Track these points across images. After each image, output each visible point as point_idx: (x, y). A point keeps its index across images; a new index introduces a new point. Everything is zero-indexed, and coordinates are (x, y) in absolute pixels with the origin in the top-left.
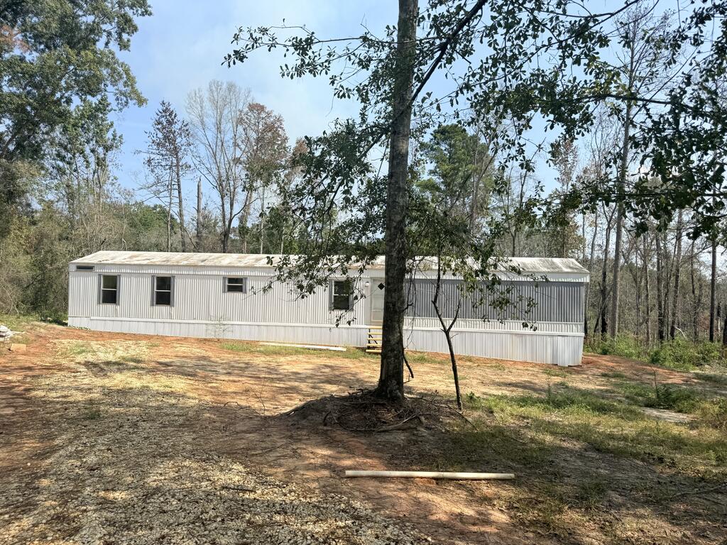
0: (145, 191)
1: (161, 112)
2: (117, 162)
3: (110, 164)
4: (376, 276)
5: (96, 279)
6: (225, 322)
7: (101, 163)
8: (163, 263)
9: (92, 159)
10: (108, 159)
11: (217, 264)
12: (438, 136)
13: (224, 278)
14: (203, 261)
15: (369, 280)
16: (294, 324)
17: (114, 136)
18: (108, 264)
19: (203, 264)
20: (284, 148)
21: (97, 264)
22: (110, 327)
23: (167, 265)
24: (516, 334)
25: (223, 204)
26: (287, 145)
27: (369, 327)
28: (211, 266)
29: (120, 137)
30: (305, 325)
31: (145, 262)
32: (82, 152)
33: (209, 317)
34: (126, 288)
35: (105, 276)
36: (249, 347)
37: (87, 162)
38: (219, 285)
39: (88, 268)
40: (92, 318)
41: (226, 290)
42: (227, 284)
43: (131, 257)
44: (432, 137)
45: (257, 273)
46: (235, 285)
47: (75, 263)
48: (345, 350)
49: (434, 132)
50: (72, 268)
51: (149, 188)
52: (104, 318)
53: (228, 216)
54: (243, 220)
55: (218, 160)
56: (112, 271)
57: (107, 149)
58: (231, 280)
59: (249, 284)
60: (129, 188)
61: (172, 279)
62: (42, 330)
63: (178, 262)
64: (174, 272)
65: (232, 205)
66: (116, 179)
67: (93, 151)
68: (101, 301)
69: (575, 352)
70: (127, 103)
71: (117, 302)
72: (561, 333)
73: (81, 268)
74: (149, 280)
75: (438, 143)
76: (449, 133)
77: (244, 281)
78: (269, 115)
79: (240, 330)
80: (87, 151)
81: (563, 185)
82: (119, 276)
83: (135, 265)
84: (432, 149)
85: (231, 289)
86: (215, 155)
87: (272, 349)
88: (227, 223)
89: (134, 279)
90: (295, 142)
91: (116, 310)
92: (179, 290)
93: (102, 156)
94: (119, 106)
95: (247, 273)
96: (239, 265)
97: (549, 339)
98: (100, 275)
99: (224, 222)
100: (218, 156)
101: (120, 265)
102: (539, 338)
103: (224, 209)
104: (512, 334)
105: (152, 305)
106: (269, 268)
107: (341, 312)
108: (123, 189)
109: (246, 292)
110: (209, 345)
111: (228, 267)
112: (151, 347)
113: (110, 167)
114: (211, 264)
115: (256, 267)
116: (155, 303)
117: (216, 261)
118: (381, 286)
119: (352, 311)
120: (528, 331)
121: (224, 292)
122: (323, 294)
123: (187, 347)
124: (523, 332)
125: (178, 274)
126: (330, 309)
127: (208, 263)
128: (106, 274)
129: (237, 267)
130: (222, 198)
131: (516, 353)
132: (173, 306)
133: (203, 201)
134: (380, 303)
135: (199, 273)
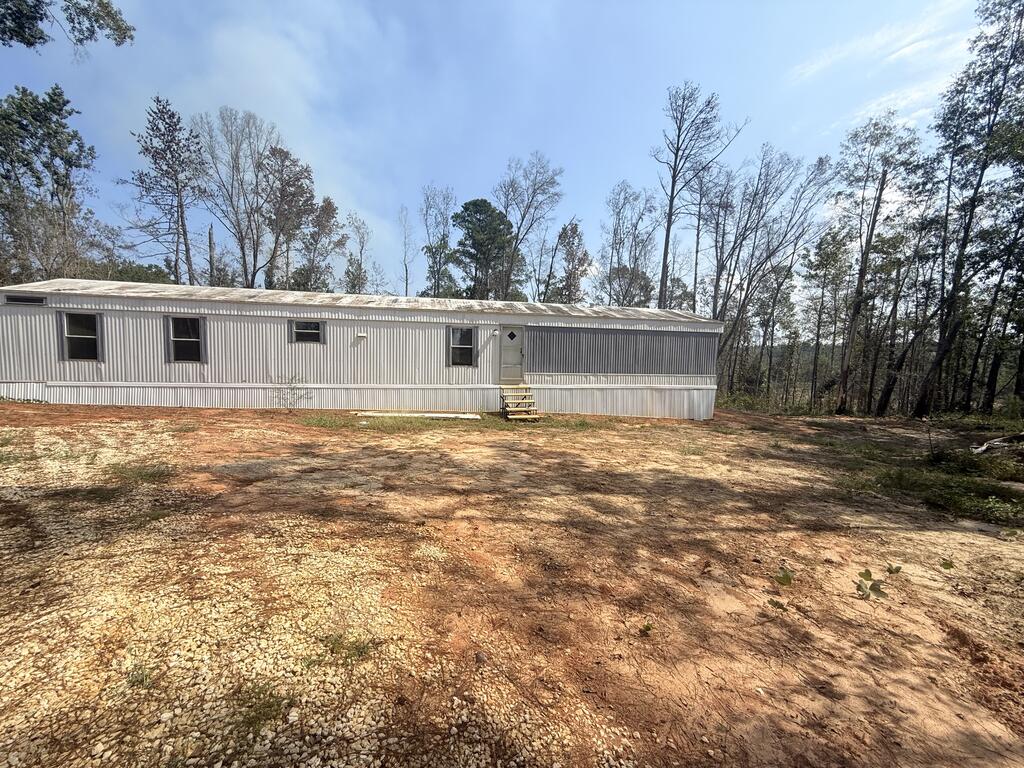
0: (136, 232)
1: (155, 113)
3: (78, 187)
4: (506, 323)
5: (52, 319)
6: (300, 385)
7: (63, 184)
8: (183, 297)
9: (46, 175)
10: (73, 179)
11: (277, 301)
12: (471, 208)
13: (290, 322)
14: (252, 297)
15: (498, 328)
16: (399, 386)
17: (81, 146)
18: (76, 295)
19: (251, 300)
20: (312, 204)
21: (51, 294)
22: (87, 397)
23: (192, 300)
24: (656, 389)
25: (244, 254)
26: (314, 202)
27: (498, 386)
28: (268, 304)
29: (89, 149)
30: (413, 386)
31: (150, 295)
32: (28, 165)
33: (268, 378)
34: (112, 332)
35: (70, 316)
36: (343, 422)
37: (38, 178)
38: (283, 330)
39: (36, 300)
40: (49, 383)
41: (294, 338)
42: (295, 330)
43: (122, 288)
44: (463, 209)
45: (341, 316)
47: (2, 291)
48: (478, 417)
49: (465, 204)
52: (78, 383)
53: (251, 269)
54: (269, 274)
55: (235, 203)
56: (87, 307)
57: (69, 162)
58: (301, 325)
59: (331, 332)
60: (113, 225)
61: (201, 322)
64: (204, 311)
65: (255, 257)
66: (91, 212)
67: (46, 165)
68: (66, 356)
69: (708, 406)
71: (100, 358)
72: (696, 387)
73: (19, 299)
74: (160, 323)
75: (469, 215)
76: (479, 206)
77: (321, 327)
78: (295, 163)
79: (324, 397)
80: (38, 166)
82: (101, 315)
83: (128, 297)
84: (464, 221)
85: (302, 338)
86: (231, 198)
88: (250, 277)
89: (129, 321)
90: (322, 200)
91: (99, 370)
92: (214, 336)
93: (62, 172)
95: (326, 315)
96: (311, 303)
97: (686, 393)
98: (59, 313)
99: (246, 276)
100: (235, 199)
101: (100, 297)
102: (677, 392)
103: (245, 261)
104: (652, 389)
105: (168, 361)
106: (360, 308)
107: (462, 369)
108: (103, 225)
109: (325, 343)
110: (282, 421)
111: (296, 305)
112: (181, 432)
113: (78, 193)
114: (266, 300)
115: (340, 307)
116: (172, 358)
117: (271, 297)
118: (512, 336)
119: (477, 366)
120: (667, 386)
121: (290, 341)
122: (437, 345)
123: (251, 428)
124: (662, 386)
125: (212, 314)
126: (448, 365)
127: (261, 300)
128: (73, 311)
129: (310, 306)
130: (242, 249)
131: (657, 411)
132: (207, 363)
133: (218, 251)
134: (512, 357)
135: (248, 314)
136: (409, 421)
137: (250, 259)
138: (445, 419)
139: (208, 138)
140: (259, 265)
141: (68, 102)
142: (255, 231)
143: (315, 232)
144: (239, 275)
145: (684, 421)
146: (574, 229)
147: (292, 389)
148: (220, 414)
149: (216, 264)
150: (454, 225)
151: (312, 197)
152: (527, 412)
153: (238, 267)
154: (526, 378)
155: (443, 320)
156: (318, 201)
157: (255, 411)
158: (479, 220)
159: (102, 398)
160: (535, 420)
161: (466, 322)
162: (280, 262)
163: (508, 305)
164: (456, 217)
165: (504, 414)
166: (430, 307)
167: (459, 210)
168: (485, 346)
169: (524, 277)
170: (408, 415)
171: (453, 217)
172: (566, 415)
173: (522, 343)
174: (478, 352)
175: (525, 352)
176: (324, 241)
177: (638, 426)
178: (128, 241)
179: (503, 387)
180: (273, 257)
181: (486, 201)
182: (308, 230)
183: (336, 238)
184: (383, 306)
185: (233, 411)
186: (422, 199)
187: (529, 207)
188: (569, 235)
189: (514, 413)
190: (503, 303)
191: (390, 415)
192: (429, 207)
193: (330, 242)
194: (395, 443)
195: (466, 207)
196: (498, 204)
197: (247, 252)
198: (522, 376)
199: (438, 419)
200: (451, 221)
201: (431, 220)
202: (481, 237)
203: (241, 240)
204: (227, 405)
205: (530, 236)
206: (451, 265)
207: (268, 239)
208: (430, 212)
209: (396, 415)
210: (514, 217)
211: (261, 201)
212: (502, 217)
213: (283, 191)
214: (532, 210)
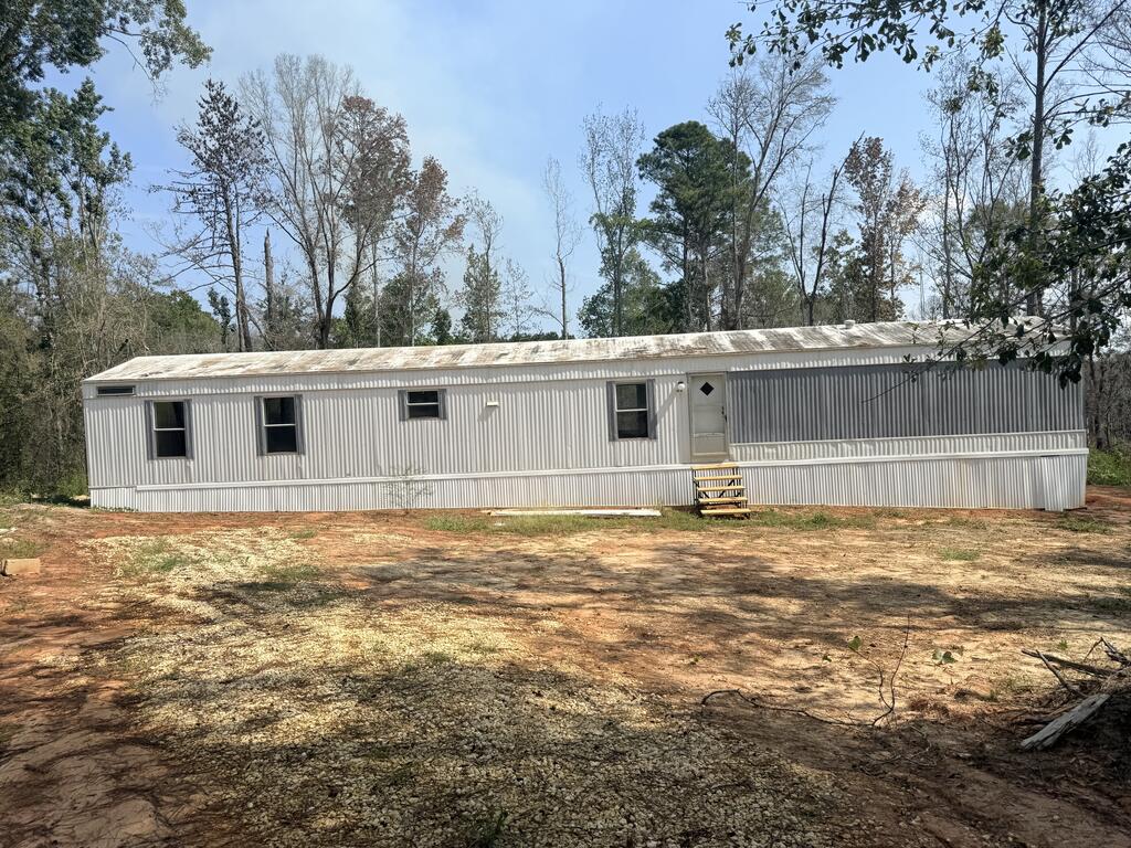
0: (174, 258)
1: (207, 102)
2: (122, 205)
3: (110, 209)
4: (697, 370)
5: (140, 411)
6: (417, 477)
7: (93, 208)
8: (274, 372)
9: (75, 202)
10: (106, 201)
11: (384, 367)
12: (670, 141)
13: (401, 393)
14: (352, 363)
15: (684, 379)
16: (545, 472)
17: (115, 155)
18: (163, 380)
19: (353, 368)
20: (406, 175)
21: (140, 381)
22: (178, 504)
23: (281, 375)
24: (967, 460)
25: (315, 273)
26: (410, 170)
27: (688, 466)
28: (373, 372)
29: (125, 158)
30: (565, 471)
31: (238, 372)
32: (55, 189)
33: (376, 469)
34: (201, 421)
35: (158, 405)
36: (474, 523)
37: (67, 206)
38: (392, 405)
39: (123, 390)
40: (139, 487)
41: (407, 415)
42: (407, 403)
43: (204, 364)
44: (656, 145)
45: (465, 380)
46: (424, 404)
47: (93, 383)
48: (658, 513)
49: (659, 136)
50: (89, 393)
51: (180, 251)
52: (167, 486)
53: (325, 295)
54: (352, 300)
55: (299, 196)
56: (175, 393)
57: (104, 179)
58: (414, 396)
59: (452, 403)
60: (147, 253)
61: (296, 401)
62: (49, 521)
63: (302, 367)
64: (299, 387)
65: (331, 275)
67: (75, 187)
68: (155, 454)
69: (1073, 486)
70: (167, 59)
71: (189, 454)
72: (1046, 452)
73: (107, 390)
74: (251, 407)
75: (667, 155)
76: (685, 136)
77: (440, 397)
78: (380, 115)
79: (449, 492)
80: (65, 187)
81: (869, 217)
82: (189, 401)
83: (217, 377)
84: (659, 166)
85: (416, 413)
86: (294, 189)
87: (532, 522)
88: (324, 307)
89: (218, 406)
90: (422, 165)
91: (188, 468)
92: (312, 420)
93: (94, 193)
94: (152, 66)
95: (445, 380)
96: (425, 365)
97: (1025, 464)
98: (147, 403)
99: (319, 305)
100: (299, 189)
101: (187, 379)
102: (1007, 463)
103: (316, 283)
104: (958, 460)
105: (260, 453)
106: (489, 367)
107: (634, 443)
108: (134, 256)
109: (445, 418)
110: (400, 524)
111: (408, 370)
112: (302, 538)
113: (111, 215)
114: (371, 367)
115: (464, 368)
116: (265, 449)
117: (376, 361)
118: (707, 389)
119: (655, 438)
120: (987, 453)
121: (402, 419)
122: (596, 408)
123: (369, 532)
124: (978, 454)
125: (308, 391)
126: (612, 439)
127: (365, 367)
128: (161, 400)
129: (425, 369)
130: (312, 264)
131: (969, 495)
132: (304, 454)
133: (277, 270)
134: (709, 420)
135: (350, 387)
136: (557, 520)
137: (323, 278)
138: (607, 517)
139: (262, 106)
140: (337, 286)
141: (100, 98)
142: (329, 235)
143: (414, 218)
144: (308, 304)
145: (1025, 513)
146: (874, 147)
147: (408, 483)
148: (326, 518)
149: (276, 290)
150: (641, 177)
151: (405, 160)
152: (737, 504)
153: (305, 292)
154: (733, 451)
155: (602, 373)
156: (416, 167)
157: (365, 514)
158: (687, 159)
159: (192, 504)
160: (746, 515)
161: (635, 374)
162: (365, 278)
163: (702, 340)
164: (644, 162)
165: (697, 509)
166: (583, 357)
167: (648, 147)
168: (665, 408)
169: (779, 251)
170: (556, 513)
171: (638, 162)
172: (802, 507)
173: (724, 401)
174: (655, 417)
175: (729, 412)
176: (428, 232)
177: (920, 523)
178: (165, 272)
179: (696, 466)
180: (356, 274)
181: (696, 125)
182: (402, 214)
183: (446, 224)
184: (519, 360)
185: (338, 515)
186: (586, 136)
187: (774, 127)
188: (864, 162)
189: (715, 506)
190: (696, 335)
191: (531, 513)
192: (596, 151)
193: (437, 233)
194: (537, 547)
195: (662, 141)
196: (719, 130)
197: (319, 268)
198: (726, 449)
199: (598, 517)
200: (635, 170)
201: (602, 173)
202: (689, 193)
203: (309, 250)
204: (330, 507)
205: (779, 182)
206: (641, 244)
207: (348, 244)
208: (599, 159)
209: (540, 513)
210: (749, 146)
211: (336, 186)
212: (728, 148)
213: (364, 160)
214: (779, 133)
